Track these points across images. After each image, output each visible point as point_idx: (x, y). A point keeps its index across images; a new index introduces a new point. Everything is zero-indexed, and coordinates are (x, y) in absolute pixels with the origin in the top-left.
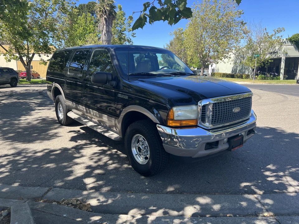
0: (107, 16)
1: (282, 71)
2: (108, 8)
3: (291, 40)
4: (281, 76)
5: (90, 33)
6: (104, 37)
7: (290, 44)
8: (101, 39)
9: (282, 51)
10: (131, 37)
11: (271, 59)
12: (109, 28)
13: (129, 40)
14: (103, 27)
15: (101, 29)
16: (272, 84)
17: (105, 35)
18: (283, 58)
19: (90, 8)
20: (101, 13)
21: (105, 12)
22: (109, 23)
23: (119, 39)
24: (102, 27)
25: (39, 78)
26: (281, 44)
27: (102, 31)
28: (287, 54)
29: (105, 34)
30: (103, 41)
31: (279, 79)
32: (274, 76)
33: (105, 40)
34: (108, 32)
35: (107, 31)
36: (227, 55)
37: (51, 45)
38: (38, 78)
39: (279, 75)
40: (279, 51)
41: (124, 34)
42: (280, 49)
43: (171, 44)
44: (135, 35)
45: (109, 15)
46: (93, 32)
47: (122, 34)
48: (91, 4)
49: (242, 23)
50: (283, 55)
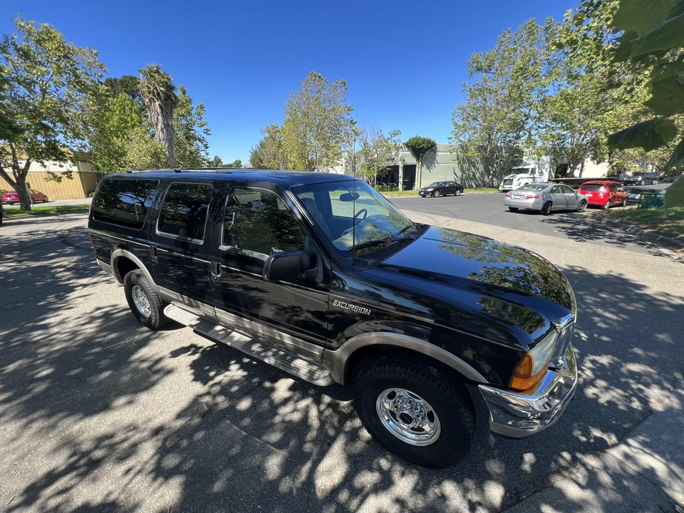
0: (162, 102)
1: (401, 180)
2: (162, 89)
3: (407, 145)
4: (400, 186)
5: (133, 126)
6: (161, 133)
7: (407, 149)
8: (156, 136)
9: (399, 157)
10: (204, 135)
11: (389, 167)
12: (167, 120)
13: (202, 138)
14: (157, 119)
15: (154, 120)
16: (395, 197)
17: (163, 131)
18: (401, 166)
19: (128, 85)
20: (151, 96)
21: (158, 94)
22: (167, 113)
23: (186, 137)
24: (156, 117)
25: (47, 202)
26: (398, 149)
27: (157, 124)
28: (404, 160)
29: (162, 129)
30: (160, 140)
31: (398, 190)
32: (392, 186)
33: (163, 139)
34: (167, 126)
35: (165, 125)
36: (338, 162)
37: (64, 146)
38: (44, 202)
39: (398, 185)
40: (396, 158)
41: (192, 130)
42: (397, 155)
43: (262, 145)
44: (209, 133)
45: (166, 99)
46: (138, 124)
47: (190, 130)
48: (128, 79)
49: (351, 122)
50: (400, 162)
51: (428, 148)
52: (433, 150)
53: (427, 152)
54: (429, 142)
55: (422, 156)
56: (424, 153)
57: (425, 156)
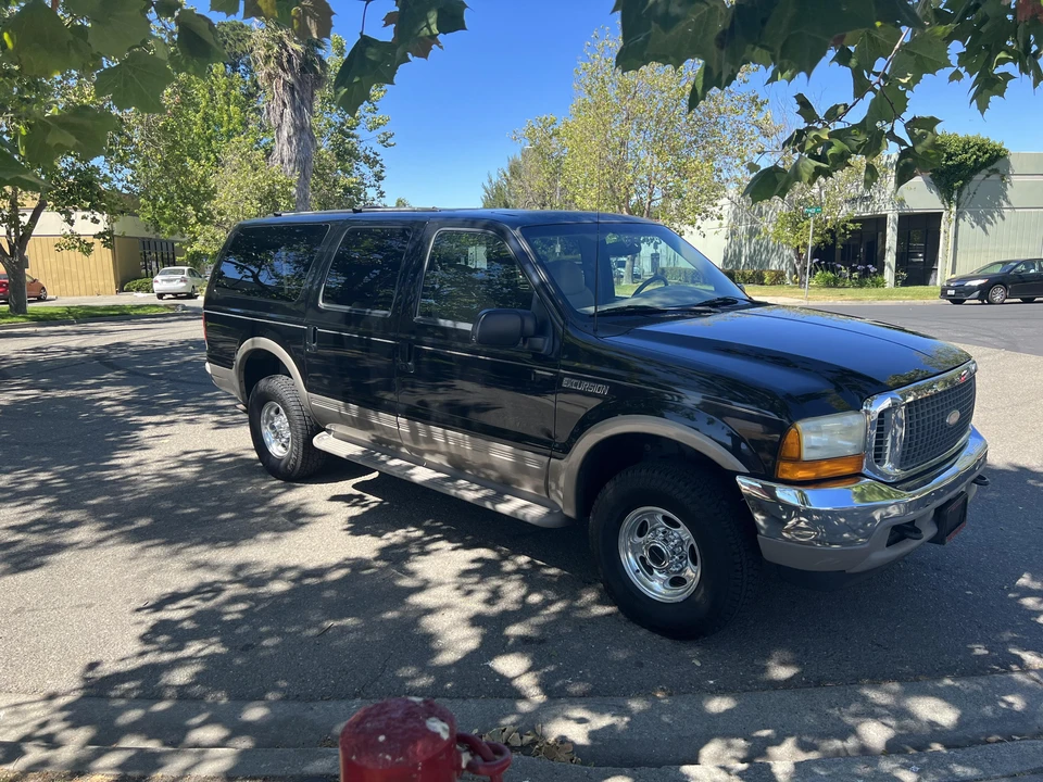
0: (294, 75)
1: (890, 258)
2: (298, 47)
4: (889, 275)
5: (230, 134)
6: (285, 148)
8: (276, 154)
9: (888, 192)
10: (378, 148)
11: (853, 221)
12: (302, 116)
13: (372, 156)
14: (282, 115)
15: (274, 118)
16: (866, 303)
17: (290, 143)
18: (892, 217)
19: (225, 42)
21: (289, 59)
22: (302, 100)
23: (338, 155)
24: (278, 113)
25: (44, 300)
26: (884, 171)
27: (279, 126)
28: (902, 202)
29: (289, 137)
30: (282, 162)
31: (880, 284)
32: (866, 273)
33: (290, 161)
34: (302, 131)
35: (295, 127)
36: (710, 209)
38: (40, 299)
39: (881, 272)
40: (878, 195)
41: (353, 136)
42: (880, 187)
43: (515, 171)
44: (390, 141)
45: (303, 70)
46: (240, 128)
47: (348, 136)
48: (227, 29)
49: (754, 100)
50: (889, 207)
51: (977, 167)
52: (996, 171)
53: (978, 177)
54: (981, 148)
55: (960, 189)
56: (967, 179)
57: (972, 186)
